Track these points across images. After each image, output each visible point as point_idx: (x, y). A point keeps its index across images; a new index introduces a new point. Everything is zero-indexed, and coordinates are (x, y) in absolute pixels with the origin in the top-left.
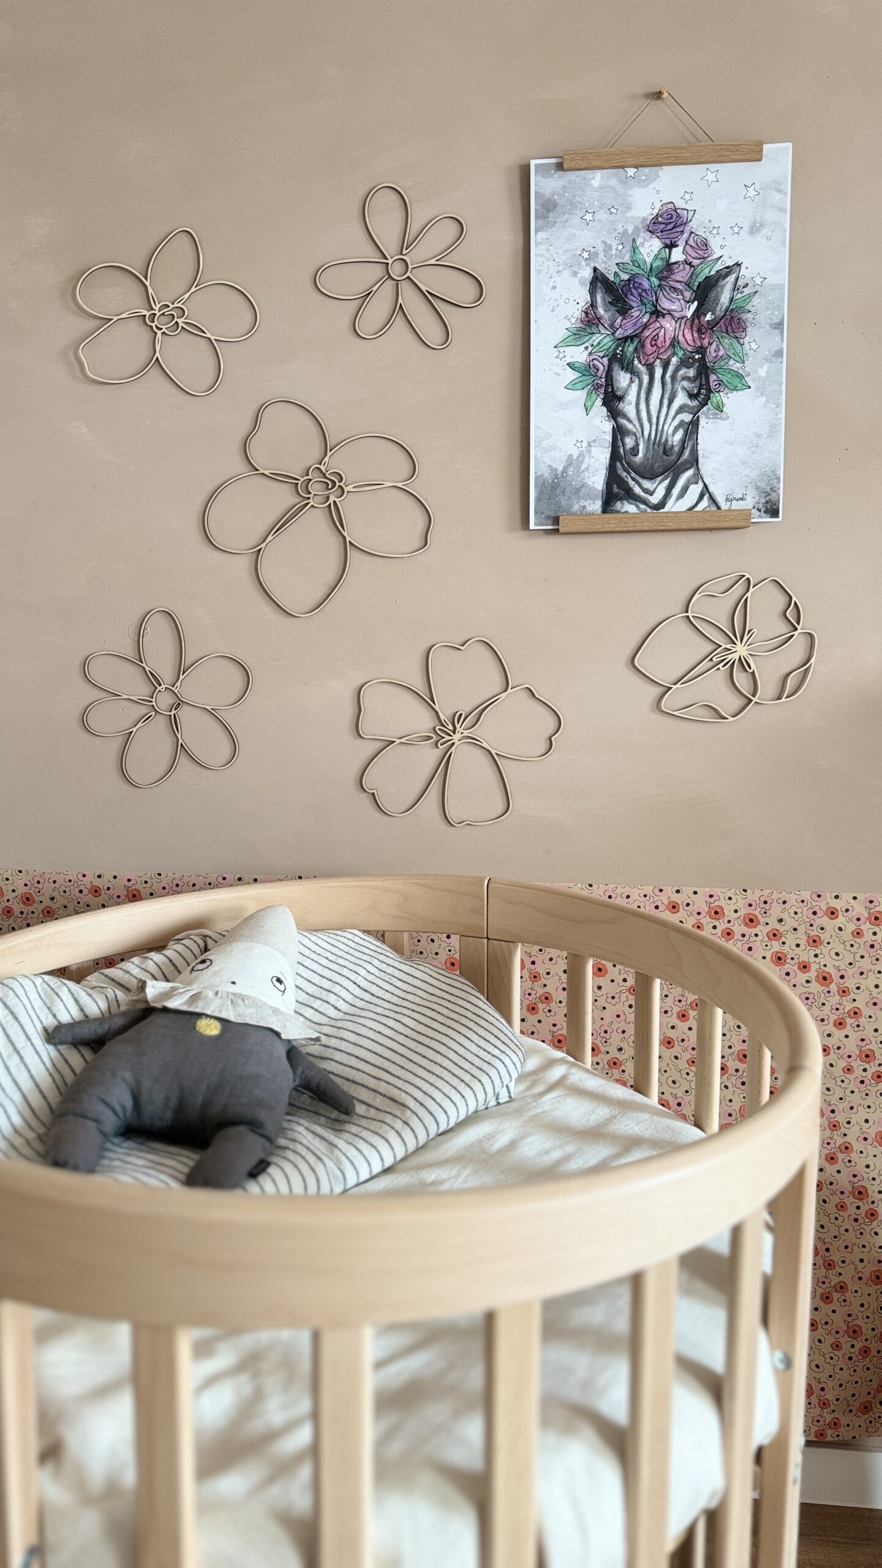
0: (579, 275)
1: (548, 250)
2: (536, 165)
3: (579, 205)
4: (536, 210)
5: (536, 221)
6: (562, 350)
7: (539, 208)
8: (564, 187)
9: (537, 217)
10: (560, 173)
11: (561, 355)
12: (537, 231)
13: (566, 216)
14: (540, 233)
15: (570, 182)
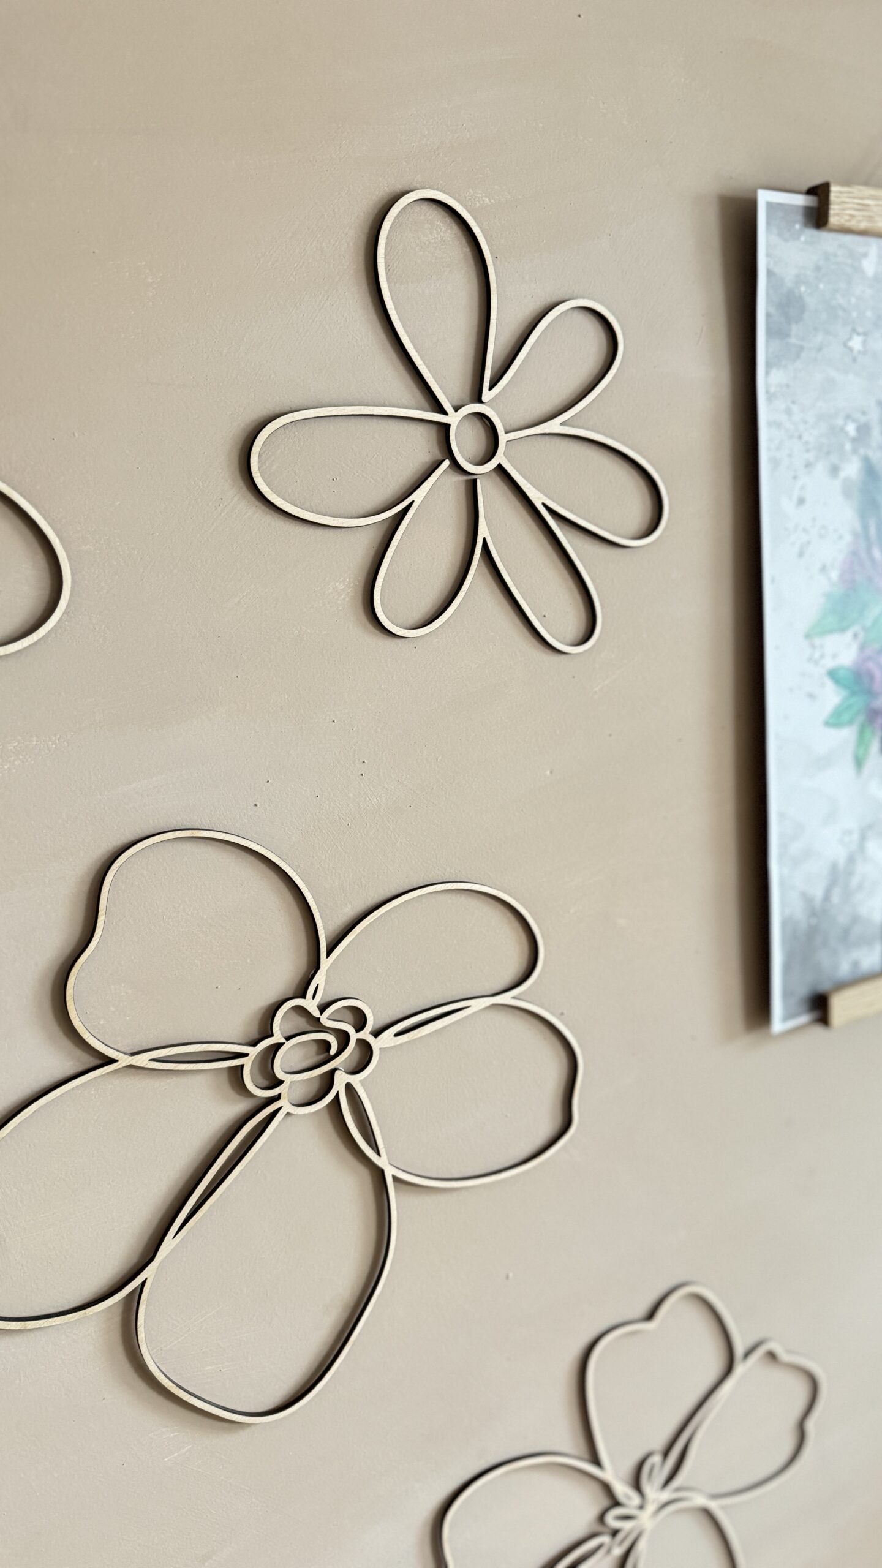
0: (842, 474)
1: (788, 412)
2: (770, 205)
3: (841, 313)
4: (768, 315)
5: (767, 341)
6: (817, 641)
7: (773, 310)
8: (818, 268)
9: (769, 332)
10: (812, 233)
11: (817, 655)
12: (769, 365)
13: (819, 338)
14: (774, 371)
15: (827, 257)
